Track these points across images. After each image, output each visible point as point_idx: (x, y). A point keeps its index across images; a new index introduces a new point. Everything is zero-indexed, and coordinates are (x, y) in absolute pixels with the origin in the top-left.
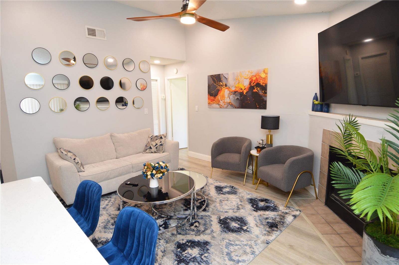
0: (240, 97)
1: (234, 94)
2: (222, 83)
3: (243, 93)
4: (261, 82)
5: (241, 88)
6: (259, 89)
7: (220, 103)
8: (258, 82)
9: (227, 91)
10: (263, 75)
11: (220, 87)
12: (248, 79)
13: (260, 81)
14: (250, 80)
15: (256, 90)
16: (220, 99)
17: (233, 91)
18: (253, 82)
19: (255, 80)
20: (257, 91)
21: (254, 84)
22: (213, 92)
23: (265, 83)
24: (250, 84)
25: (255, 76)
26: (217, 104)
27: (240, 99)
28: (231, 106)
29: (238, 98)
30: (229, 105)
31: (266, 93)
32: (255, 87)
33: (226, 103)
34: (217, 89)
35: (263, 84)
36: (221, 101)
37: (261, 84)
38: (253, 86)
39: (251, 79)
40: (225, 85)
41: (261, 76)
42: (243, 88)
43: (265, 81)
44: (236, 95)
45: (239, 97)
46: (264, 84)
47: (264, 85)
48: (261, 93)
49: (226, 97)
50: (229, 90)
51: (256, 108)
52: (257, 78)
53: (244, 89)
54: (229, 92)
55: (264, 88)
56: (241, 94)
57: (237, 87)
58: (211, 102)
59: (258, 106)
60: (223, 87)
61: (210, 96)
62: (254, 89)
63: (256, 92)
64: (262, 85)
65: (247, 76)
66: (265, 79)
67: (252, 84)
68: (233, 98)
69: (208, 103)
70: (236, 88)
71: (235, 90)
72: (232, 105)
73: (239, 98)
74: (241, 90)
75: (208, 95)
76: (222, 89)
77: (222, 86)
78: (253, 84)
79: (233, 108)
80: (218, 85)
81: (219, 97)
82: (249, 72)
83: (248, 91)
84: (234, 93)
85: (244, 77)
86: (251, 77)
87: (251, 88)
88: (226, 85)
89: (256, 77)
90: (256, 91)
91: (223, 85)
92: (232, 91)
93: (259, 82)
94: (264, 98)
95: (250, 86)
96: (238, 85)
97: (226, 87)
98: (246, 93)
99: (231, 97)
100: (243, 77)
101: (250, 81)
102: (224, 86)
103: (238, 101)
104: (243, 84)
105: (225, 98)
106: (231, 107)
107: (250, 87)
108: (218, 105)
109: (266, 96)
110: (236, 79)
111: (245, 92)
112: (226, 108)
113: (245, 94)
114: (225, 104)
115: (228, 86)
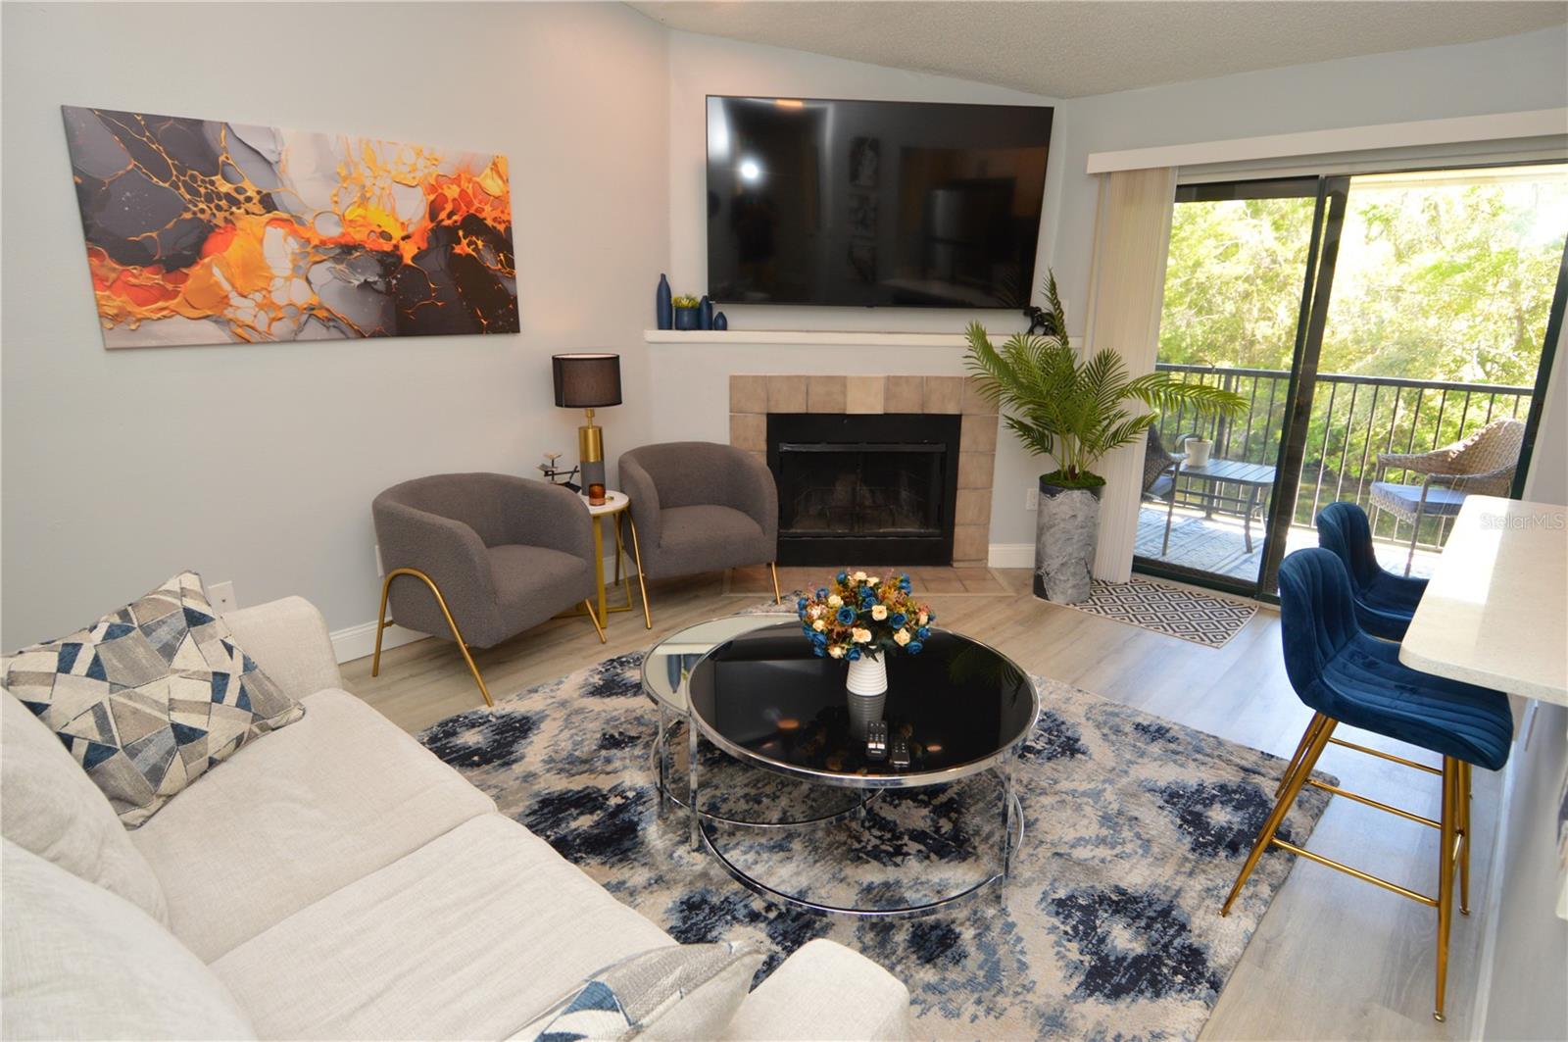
0: (380, 276)
1: (337, 259)
2: (226, 178)
3: (400, 258)
4: (488, 215)
5: (379, 230)
6: (480, 243)
7: (229, 313)
8: (472, 211)
9: (285, 240)
10: (493, 186)
11: (219, 208)
12: (419, 191)
13: (483, 210)
14: (432, 197)
15: (469, 245)
16: (226, 286)
17: (331, 240)
18: (449, 207)
19: (454, 200)
20: (474, 254)
21: (455, 218)
22: (154, 235)
23: (504, 222)
24: (434, 210)
25: (457, 180)
26: (206, 317)
27: (381, 286)
28: (328, 328)
29: (366, 285)
30: (313, 322)
31: (510, 263)
32: (461, 233)
33: (280, 308)
34: (188, 216)
35: (495, 225)
36: (235, 299)
37: (489, 222)
38: (447, 227)
39: (432, 189)
40: (256, 198)
41: (481, 183)
42: (397, 234)
43: (502, 212)
44: (352, 267)
45: (377, 279)
46: (500, 223)
47: (501, 228)
48: (491, 262)
49: (275, 272)
50: (294, 233)
51: (477, 330)
52: (463, 192)
53: (403, 239)
54: (302, 246)
55: (502, 243)
56: (389, 261)
57: (351, 221)
58: (141, 304)
59: (485, 323)
60: (247, 213)
61: (122, 263)
62: (459, 242)
63: (469, 255)
64: (495, 228)
65: (414, 170)
66: (502, 201)
67: (443, 215)
68: (338, 284)
69: (102, 315)
70: (350, 230)
71: (343, 235)
72: (329, 320)
73: (375, 283)
74: (382, 240)
75: (91, 253)
76: (239, 224)
77: (234, 202)
78: (449, 216)
79: (342, 336)
80: (194, 192)
81: (215, 270)
82: (419, 153)
83: (424, 246)
84: (338, 251)
85: (393, 173)
86: (434, 183)
87: (441, 236)
88: (268, 203)
89: (459, 186)
90: (470, 251)
91: (241, 198)
92: (323, 243)
93: (477, 210)
94: (506, 284)
95: (431, 225)
96: (360, 211)
97: (271, 215)
98: (414, 259)
99: (322, 273)
100: (389, 172)
101: (432, 203)
102: (256, 207)
103: (370, 300)
104: (393, 209)
105: (271, 278)
106: (324, 331)
107: (432, 230)
108: (216, 322)
109: (514, 278)
110: (345, 179)
111: (409, 252)
112: (292, 339)
113: (408, 260)
114: (272, 315)
115: (288, 212)
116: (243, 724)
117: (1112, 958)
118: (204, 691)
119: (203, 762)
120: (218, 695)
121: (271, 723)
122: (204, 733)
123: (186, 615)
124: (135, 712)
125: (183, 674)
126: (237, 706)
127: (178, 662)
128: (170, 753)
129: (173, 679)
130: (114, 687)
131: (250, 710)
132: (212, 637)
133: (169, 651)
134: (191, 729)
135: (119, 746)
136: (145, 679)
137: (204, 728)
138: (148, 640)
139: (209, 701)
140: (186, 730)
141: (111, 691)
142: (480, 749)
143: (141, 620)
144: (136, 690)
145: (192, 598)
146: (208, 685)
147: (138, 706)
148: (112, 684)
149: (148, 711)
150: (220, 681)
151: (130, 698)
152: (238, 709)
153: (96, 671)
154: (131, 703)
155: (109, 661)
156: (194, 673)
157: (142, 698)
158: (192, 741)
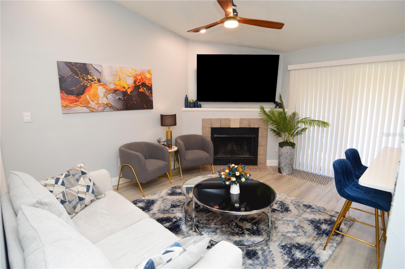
0: (123, 97)
1: (113, 93)
2: (91, 76)
3: (127, 92)
4: (147, 83)
5: (123, 86)
6: (145, 89)
7: (89, 105)
8: (143, 82)
9: (102, 89)
10: (148, 76)
11: (89, 82)
12: (132, 78)
13: (146, 81)
14: (135, 79)
15: (142, 89)
16: (89, 99)
17: (112, 89)
18: (138, 81)
19: (140, 79)
20: (144, 91)
21: (140, 83)
22: (75, 88)
23: (150, 84)
24: (135, 82)
25: (140, 75)
26: (85, 106)
27: (123, 99)
28: (111, 108)
29: (119, 99)
30: (107, 107)
31: (151, 93)
32: (141, 87)
33: (101, 104)
34: (82, 84)
35: (149, 85)
36: (91, 102)
37: (147, 84)
38: (138, 85)
39: (135, 77)
40: (97, 80)
41: (146, 76)
42: (127, 87)
43: (150, 82)
44: (117, 95)
45: (122, 97)
46: (149, 84)
47: (150, 85)
48: (147, 93)
49: (100, 96)
50: (104, 87)
51: (144, 108)
52: (142, 78)
53: (128, 88)
54: (106, 90)
55: (150, 89)
56: (125, 93)
57: (117, 85)
58: (71, 104)
59: (145, 107)
60: (95, 83)
61: (68, 95)
62: (140, 89)
63: (142, 92)
64: (148, 85)
65: (131, 73)
66: (150, 79)
67: (137, 83)
68: (114, 98)
69: (63, 106)
70: (117, 86)
71: (115, 88)
72: (111, 107)
73: (121, 98)
74: (123, 89)
75: (61, 92)
76: (93, 86)
77: (92, 81)
78: (138, 83)
79: (113, 110)
80: (83, 79)
81: (87, 96)
82: (132, 69)
83: (133, 90)
84: (114, 91)
85: (127, 74)
86: (135, 76)
87: (136, 87)
88: (99, 81)
89: (141, 76)
90: (143, 91)
91: (94, 80)
92: (111, 89)
93: (144, 81)
94: (151, 98)
95: (134, 85)
96: (119, 82)
97: (100, 84)
98: (130, 93)
99: (110, 96)
100: (125, 73)
101: (135, 80)
102: (96, 82)
103: (120, 102)
104: (126, 82)
105: (99, 97)
106: (110, 109)
107: (134, 86)
108: (86, 107)
109: (152, 97)
110: (116, 75)
111: (129, 91)
112: (103, 111)
113: (129, 93)
114: (99, 106)
115: (103, 83)
116: (93, 197)
117: (296, 259)
118: (85, 189)
119: (84, 205)
120: (88, 190)
121: (98, 197)
122: (85, 199)
123: (81, 172)
124: (71, 193)
125: (81, 185)
126: (92, 193)
127: (80, 183)
128: (78, 203)
129: (79, 186)
130: (66, 188)
131: (94, 194)
132: (87, 177)
133: (78, 180)
134: (82, 198)
135: (67, 201)
136: (73, 186)
137: (85, 198)
138: (73, 178)
139: (86, 192)
140: (81, 198)
141: (66, 189)
142: (142, 207)
143: (72, 173)
144: (71, 188)
145: (83, 168)
146: (86, 188)
147: (71, 192)
148: (66, 187)
149: (73, 193)
150: (88, 187)
151: (70, 190)
152: (92, 194)
153: (63, 184)
154: (70, 191)
155: (66, 182)
156: (83, 185)
157: (72, 190)
158: (82, 200)
